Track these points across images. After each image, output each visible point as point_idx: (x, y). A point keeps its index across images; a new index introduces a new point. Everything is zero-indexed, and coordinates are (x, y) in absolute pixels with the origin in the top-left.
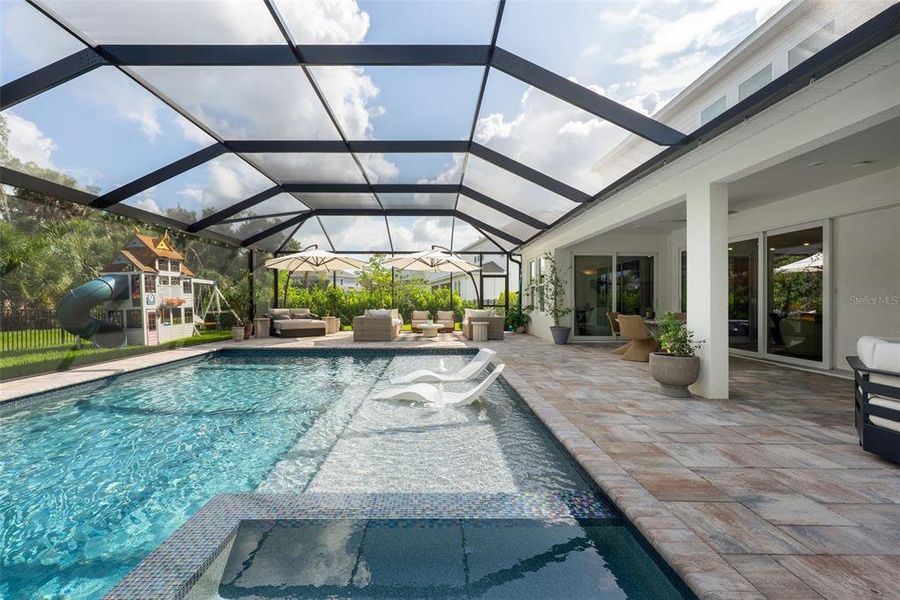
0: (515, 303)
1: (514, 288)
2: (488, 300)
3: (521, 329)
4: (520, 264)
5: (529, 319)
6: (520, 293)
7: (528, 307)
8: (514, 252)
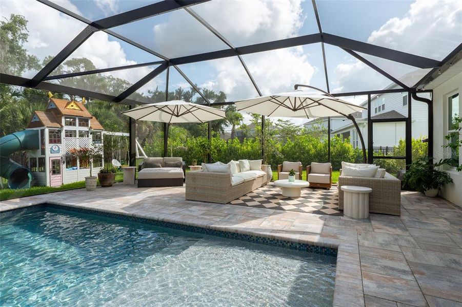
0: (422, 153)
1: (420, 133)
2: (381, 148)
3: (433, 192)
4: (430, 103)
5: (448, 180)
6: (430, 140)
7: (446, 161)
8: (419, 87)
